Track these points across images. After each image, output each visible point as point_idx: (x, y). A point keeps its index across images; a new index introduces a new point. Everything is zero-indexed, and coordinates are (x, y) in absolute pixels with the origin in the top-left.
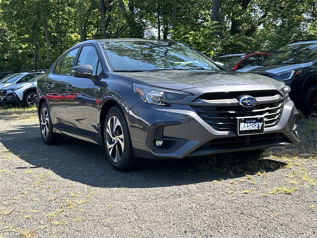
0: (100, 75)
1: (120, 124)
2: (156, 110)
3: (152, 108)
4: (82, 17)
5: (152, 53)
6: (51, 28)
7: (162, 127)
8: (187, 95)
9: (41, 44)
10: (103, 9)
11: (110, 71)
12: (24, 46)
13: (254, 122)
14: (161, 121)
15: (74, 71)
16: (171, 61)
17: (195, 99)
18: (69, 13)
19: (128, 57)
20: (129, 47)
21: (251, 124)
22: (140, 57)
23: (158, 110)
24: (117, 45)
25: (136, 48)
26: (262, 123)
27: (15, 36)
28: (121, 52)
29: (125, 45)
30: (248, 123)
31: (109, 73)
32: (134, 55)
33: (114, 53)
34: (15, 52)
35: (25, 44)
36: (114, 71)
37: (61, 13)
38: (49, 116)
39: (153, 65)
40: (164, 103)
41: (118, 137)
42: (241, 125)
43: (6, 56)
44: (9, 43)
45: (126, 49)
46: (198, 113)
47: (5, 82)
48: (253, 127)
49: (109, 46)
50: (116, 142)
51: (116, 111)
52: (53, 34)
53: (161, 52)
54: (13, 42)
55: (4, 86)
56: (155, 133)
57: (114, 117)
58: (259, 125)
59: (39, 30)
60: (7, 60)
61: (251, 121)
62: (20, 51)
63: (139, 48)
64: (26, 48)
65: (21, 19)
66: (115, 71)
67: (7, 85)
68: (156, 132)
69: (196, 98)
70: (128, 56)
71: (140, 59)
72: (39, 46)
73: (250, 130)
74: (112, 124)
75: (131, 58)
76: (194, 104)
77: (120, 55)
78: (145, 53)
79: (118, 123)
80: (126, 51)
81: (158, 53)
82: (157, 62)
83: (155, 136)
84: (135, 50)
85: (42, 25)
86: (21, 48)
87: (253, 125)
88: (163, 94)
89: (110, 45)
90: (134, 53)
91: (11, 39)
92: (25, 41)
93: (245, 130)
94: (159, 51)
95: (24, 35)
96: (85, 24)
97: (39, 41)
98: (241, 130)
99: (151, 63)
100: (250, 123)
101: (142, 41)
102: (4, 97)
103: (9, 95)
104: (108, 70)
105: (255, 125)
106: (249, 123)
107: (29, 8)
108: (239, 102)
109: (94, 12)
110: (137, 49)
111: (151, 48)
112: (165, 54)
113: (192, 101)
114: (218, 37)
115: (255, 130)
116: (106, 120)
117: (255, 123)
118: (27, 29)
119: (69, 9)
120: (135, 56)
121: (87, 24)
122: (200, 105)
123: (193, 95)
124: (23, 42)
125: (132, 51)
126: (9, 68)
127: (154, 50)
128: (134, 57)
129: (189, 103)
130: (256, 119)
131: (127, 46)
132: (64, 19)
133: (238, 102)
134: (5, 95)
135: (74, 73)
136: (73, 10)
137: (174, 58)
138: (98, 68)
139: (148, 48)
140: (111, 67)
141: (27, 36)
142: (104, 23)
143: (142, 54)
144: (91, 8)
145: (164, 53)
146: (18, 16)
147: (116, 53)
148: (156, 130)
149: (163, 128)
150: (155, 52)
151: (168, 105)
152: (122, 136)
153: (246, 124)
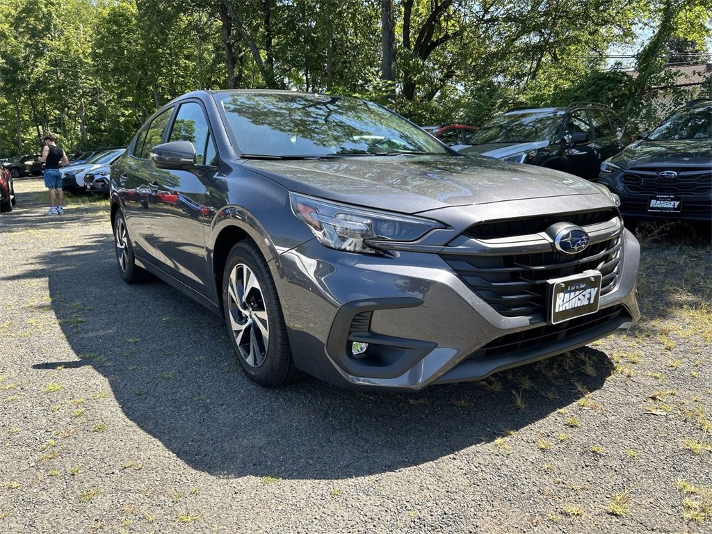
0: (213, 164)
1: (257, 286)
2: (353, 267)
3: (340, 261)
4: (202, 74)
5: (306, 119)
6: (163, 88)
7: (370, 313)
8: (430, 226)
9: (150, 109)
10: (230, 61)
11: (234, 159)
12: (127, 113)
13: (582, 289)
14: (367, 297)
15: (155, 155)
16: (335, 133)
17: (452, 237)
18: (186, 68)
19: (269, 127)
20: (271, 107)
21: (577, 293)
22: (289, 126)
23: (357, 268)
24: (251, 104)
25: (281, 108)
26: (596, 289)
27: (113, 98)
28: (257, 116)
29: (263, 103)
30: (570, 292)
31: (232, 161)
32: (279, 123)
33: (246, 119)
34: (115, 120)
35: (128, 110)
36: (242, 157)
37: (174, 67)
38: (127, 235)
39: (310, 141)
40: (372, 247)
41: (255, 314)
42: (558, 299)
43: (104, 126)
44: (107, 108)
45: (265, 110)
46: (460, 274)
47: (94, 163)
48: (579, 299)
49: (236, 105)
50: (250, 321)
51: (248, 253)
52: (166, 96)
53: (320, 115)
54: (112, 107)
55: (91, 169)
56: (352, 326)
57: (245, 267)
58: (590, 293)
59: (146, 90)
60: (105, 131)
61: (577, 287)
62: (122, 119)
63: (286, 109)
64: (130, 115)
65: (120, 75)
66: (244, 157)
67: (96, 166)
68: (354, 323)
69: (456, 234)
70: (270, 124)
71: (289, 130)
72: (147, 113)
73: (574, 308)
74: (241, 280)
75: (275, 129)
76: (448, 250)
77: (254, 122)
78: (297, 117)
79: (253, 282)
80: (266, 114)
81: (315, 118)
82: (315, 135)
83: (350, 333)
84: (279, 113)
85: (150, 84)
86: (123, 115)
87: (581, 297)
88: (368, 225)
89: (238, 103)
90: (278, 119)
91: (107, 102)
92: (128, 106)
93: (564, 309)
94: (317, 114)
95: (126, 96)
96: (207, 84)
97: (146, 106)
98: (557, 311)
99: (307, 138)
100: (576, 290)
101: (289, 96)
102: (91, 184)
103: (97, 181)
104: (228, 155)
105: (584, 296)
106: (572, 291)
107: (130, 59)
108: (554, 242)
109: (219, 68)
110: (283, 111)
111: (304, 108)
112: (326, 120)
113: (445, 243)
114: (392, 103)
115: (584, 305)
116: (227, 268)
117: (584, 289)
118: (129, 88)
119: (185, 63)
120: (281, 125)
121: (210, 83)
122: (465, 253)
123: (446, 226)
124: (126, 107)
125: (276, 114)
126: (108, 142)
127: (308, 112)
128: (278, 127)
129: (439, 248)
130: (586, 280)
131: (267, 106)
132: (179, 76)
133: (551, 241)
134: (92, 182)
135: (155, 159)
136: (191, 64)
137: (340, 126)
138: (208, 149)
139: (299, 109)
140: (236, 149)
141: (130, 99)
142: (232, 81)
143: (292, 121)
144: (216, 61)
145: (324, 118)
146: (115, 71)
147: (249, 118)
148: (354, 320)
149: (373, 312)
150: (310, 116)
151: (382, 254)
152: (264, 315)
153: (567, 295)
